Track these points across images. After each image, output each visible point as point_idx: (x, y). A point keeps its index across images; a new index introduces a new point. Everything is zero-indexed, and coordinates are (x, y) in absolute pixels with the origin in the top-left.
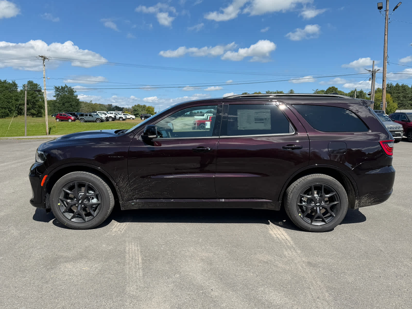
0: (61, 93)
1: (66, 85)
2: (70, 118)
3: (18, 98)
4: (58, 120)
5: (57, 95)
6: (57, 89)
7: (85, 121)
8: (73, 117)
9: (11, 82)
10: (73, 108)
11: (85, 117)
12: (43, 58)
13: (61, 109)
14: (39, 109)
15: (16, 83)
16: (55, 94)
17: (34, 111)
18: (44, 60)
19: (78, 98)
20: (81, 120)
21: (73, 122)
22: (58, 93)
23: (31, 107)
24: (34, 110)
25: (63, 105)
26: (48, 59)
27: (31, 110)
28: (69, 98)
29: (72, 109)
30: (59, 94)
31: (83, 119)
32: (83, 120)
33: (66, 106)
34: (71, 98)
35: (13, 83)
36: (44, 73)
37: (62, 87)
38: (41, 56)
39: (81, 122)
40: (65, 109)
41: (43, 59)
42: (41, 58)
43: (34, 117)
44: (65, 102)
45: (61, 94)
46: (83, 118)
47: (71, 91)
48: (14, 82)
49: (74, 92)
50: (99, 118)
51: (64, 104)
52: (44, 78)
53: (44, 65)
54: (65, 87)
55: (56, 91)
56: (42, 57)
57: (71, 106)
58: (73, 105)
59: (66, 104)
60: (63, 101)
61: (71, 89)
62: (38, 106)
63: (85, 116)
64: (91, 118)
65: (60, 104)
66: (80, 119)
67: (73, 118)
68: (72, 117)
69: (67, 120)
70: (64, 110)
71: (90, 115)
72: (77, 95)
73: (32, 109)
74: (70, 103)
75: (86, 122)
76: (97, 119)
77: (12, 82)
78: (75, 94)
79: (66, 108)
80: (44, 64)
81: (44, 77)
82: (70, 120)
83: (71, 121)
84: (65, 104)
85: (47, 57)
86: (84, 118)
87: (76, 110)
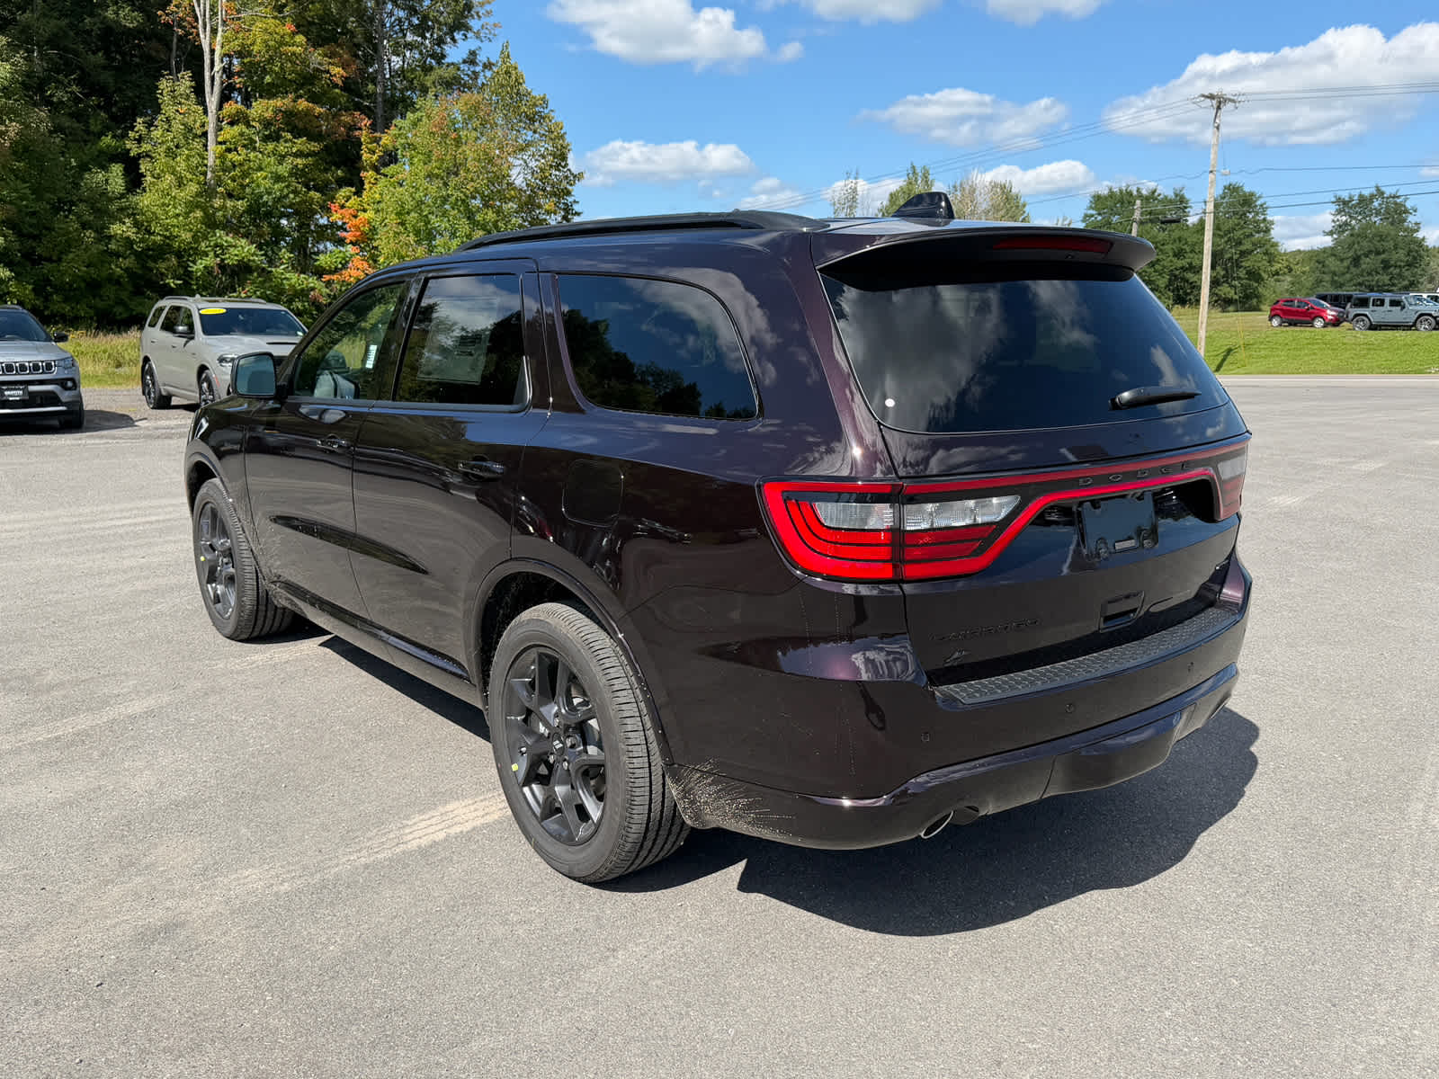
0: (1355, 219)
1: (1378, 189)
2: (1319, 314)
3: (1183, 247)
4: (1275, 322)
5: (1340, 226)
6: (1343, 205)
7: (1371, 324)
8: (1331, 310)
9: (1171, 195)
10: (1391, 273)
11: (1375, 308)
12: (1215, 102)
13: (1341, 280)
14: (1248, 281)
15: (1187, 196)
16: (1333, 224)
17: (1229, 289)
18: (1219, 108)
19: (1420, 235)
20: (1357, 321)
21: (1330, 329)
22: (1344, 218)
23: (1223, 277)
24: (1231, 286)
25: (1355, 266)
26: (1233, 101)
27: (1219, 288)
28: (1382, 238)
29: (1388, 278)
30: (1346, 224)
31: (1364, 318)
32: (1363, 320)
33: (1364, 266)
34: (1389, 234)
35: (1176, 195)
36: (1212, 156)
37: (1361, 196)
38: (1206, 94)
39: (1354, 329)
40: (1360, 280)
41: (1215, 106)
42: (1209, 100)
43: (1229, 312)
44: (1364, 254)
45: (1353, 222)
46: (1366, 316)
47: (1396, 212)
48: (1178, 192)
49: (1406, 211)
50: (1430, 315)
51: (1356, 261)
52: (1211, 172)
53: (1218, 128)
54: (1372, 197)
55: (1339, 212)
56: (1211, 97)
57: (1386, 265)
58: (1392, 262)
59: (1366, 263)
60: (1356, 251)
61: (1396, 203)
62: (1244, 272)
63: (1373, 305)
64: (1395, 315)
65: (1342, 260)
66: (1351, 316)
67: (1331, 313)
68: (1328, 312)
69: (1310, 324)
70: (1355, 285)
71: (1394, 303)
72: (1416, 224)
73: (1226, 282)
74: (1383, 256)
75: (1373, 327)
76: (1422, 315)
77: (1175, 193)
78: (1412, 219)
79: (1362, 276)
80: (1217, 121)
81: (1211, 169)
82: (1319, 323)
83: (1324, 327)
84: (1362, 262)
85: (1228, 96)
86: (1367, 313)
87: (1406, 283)
